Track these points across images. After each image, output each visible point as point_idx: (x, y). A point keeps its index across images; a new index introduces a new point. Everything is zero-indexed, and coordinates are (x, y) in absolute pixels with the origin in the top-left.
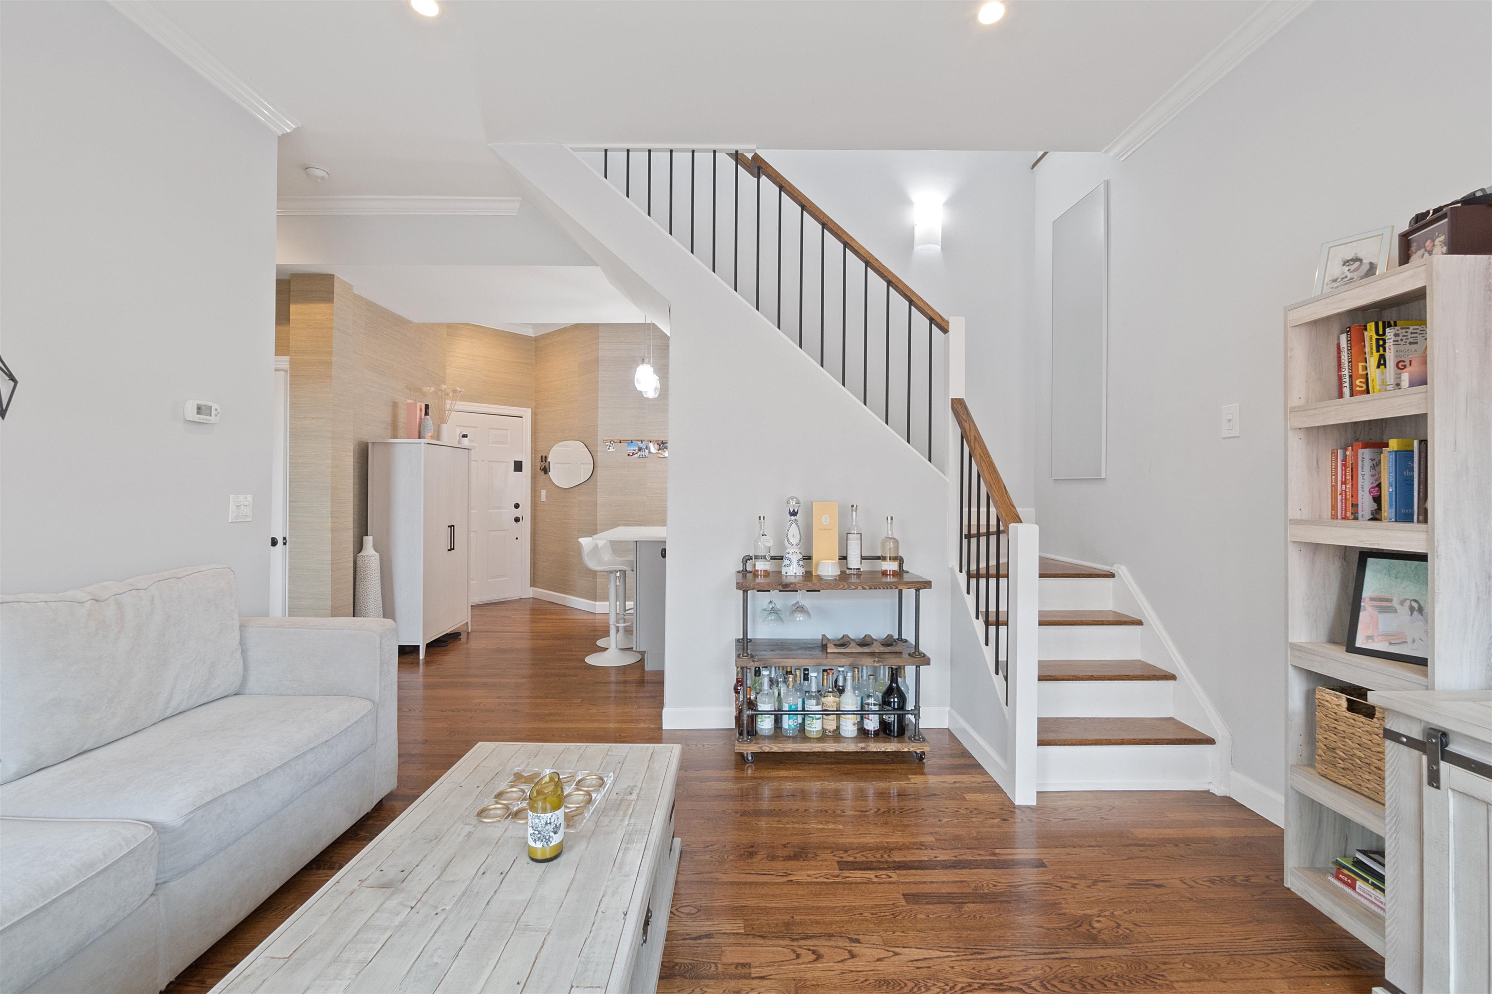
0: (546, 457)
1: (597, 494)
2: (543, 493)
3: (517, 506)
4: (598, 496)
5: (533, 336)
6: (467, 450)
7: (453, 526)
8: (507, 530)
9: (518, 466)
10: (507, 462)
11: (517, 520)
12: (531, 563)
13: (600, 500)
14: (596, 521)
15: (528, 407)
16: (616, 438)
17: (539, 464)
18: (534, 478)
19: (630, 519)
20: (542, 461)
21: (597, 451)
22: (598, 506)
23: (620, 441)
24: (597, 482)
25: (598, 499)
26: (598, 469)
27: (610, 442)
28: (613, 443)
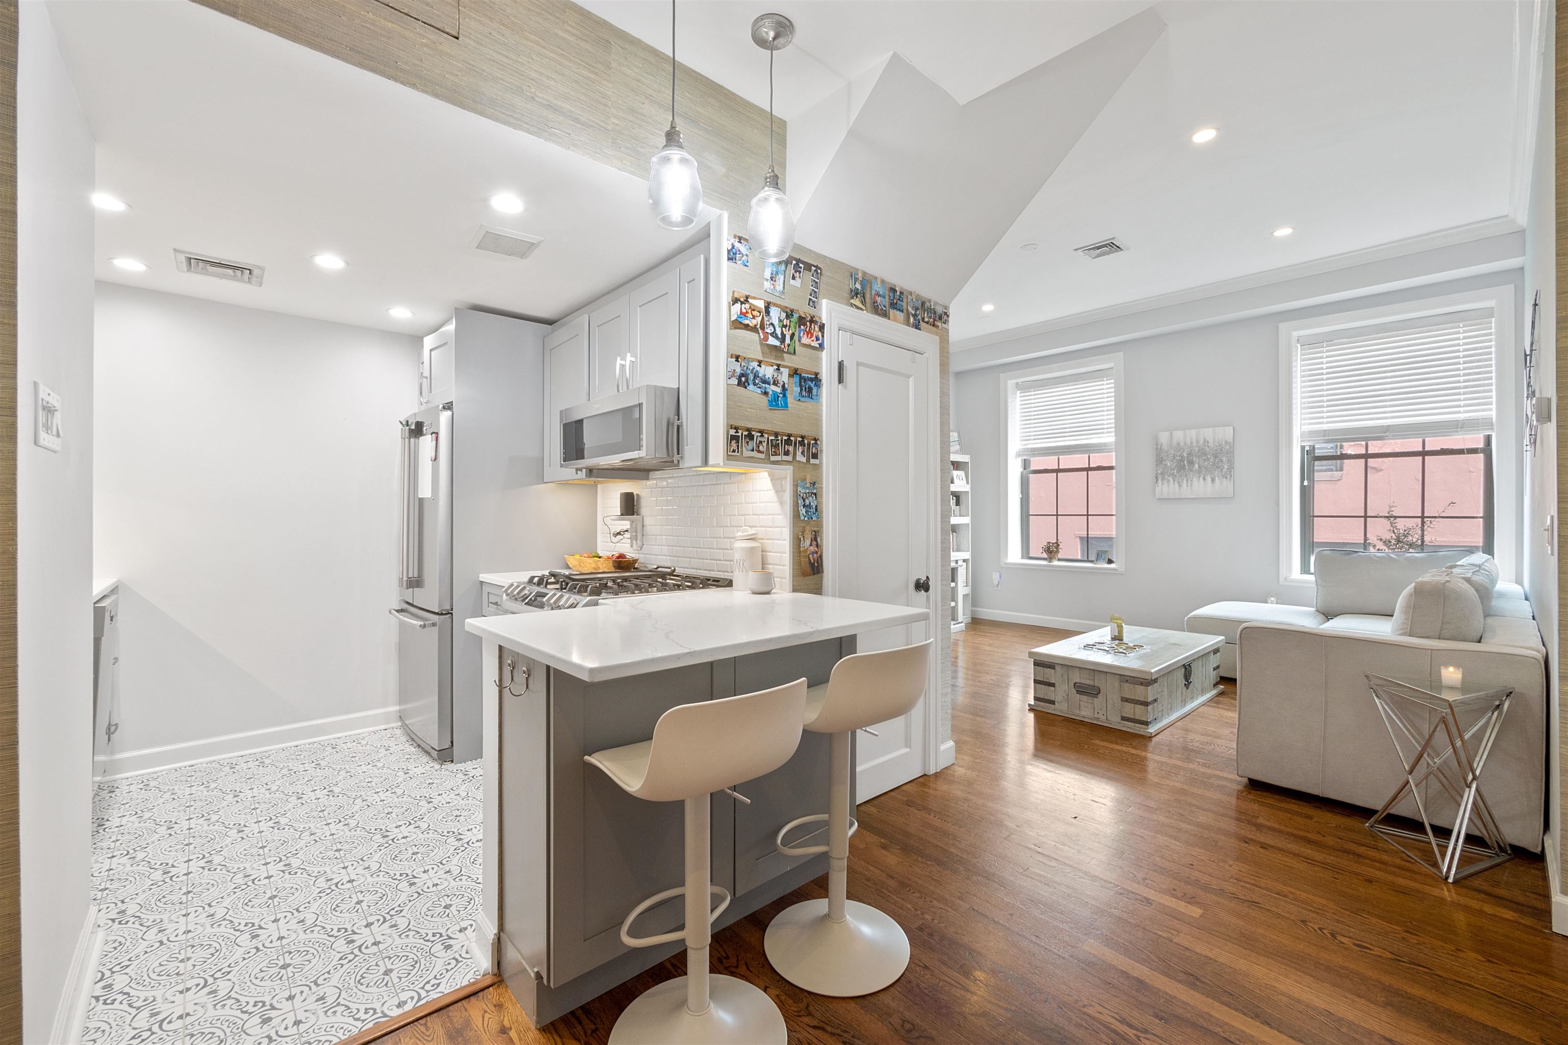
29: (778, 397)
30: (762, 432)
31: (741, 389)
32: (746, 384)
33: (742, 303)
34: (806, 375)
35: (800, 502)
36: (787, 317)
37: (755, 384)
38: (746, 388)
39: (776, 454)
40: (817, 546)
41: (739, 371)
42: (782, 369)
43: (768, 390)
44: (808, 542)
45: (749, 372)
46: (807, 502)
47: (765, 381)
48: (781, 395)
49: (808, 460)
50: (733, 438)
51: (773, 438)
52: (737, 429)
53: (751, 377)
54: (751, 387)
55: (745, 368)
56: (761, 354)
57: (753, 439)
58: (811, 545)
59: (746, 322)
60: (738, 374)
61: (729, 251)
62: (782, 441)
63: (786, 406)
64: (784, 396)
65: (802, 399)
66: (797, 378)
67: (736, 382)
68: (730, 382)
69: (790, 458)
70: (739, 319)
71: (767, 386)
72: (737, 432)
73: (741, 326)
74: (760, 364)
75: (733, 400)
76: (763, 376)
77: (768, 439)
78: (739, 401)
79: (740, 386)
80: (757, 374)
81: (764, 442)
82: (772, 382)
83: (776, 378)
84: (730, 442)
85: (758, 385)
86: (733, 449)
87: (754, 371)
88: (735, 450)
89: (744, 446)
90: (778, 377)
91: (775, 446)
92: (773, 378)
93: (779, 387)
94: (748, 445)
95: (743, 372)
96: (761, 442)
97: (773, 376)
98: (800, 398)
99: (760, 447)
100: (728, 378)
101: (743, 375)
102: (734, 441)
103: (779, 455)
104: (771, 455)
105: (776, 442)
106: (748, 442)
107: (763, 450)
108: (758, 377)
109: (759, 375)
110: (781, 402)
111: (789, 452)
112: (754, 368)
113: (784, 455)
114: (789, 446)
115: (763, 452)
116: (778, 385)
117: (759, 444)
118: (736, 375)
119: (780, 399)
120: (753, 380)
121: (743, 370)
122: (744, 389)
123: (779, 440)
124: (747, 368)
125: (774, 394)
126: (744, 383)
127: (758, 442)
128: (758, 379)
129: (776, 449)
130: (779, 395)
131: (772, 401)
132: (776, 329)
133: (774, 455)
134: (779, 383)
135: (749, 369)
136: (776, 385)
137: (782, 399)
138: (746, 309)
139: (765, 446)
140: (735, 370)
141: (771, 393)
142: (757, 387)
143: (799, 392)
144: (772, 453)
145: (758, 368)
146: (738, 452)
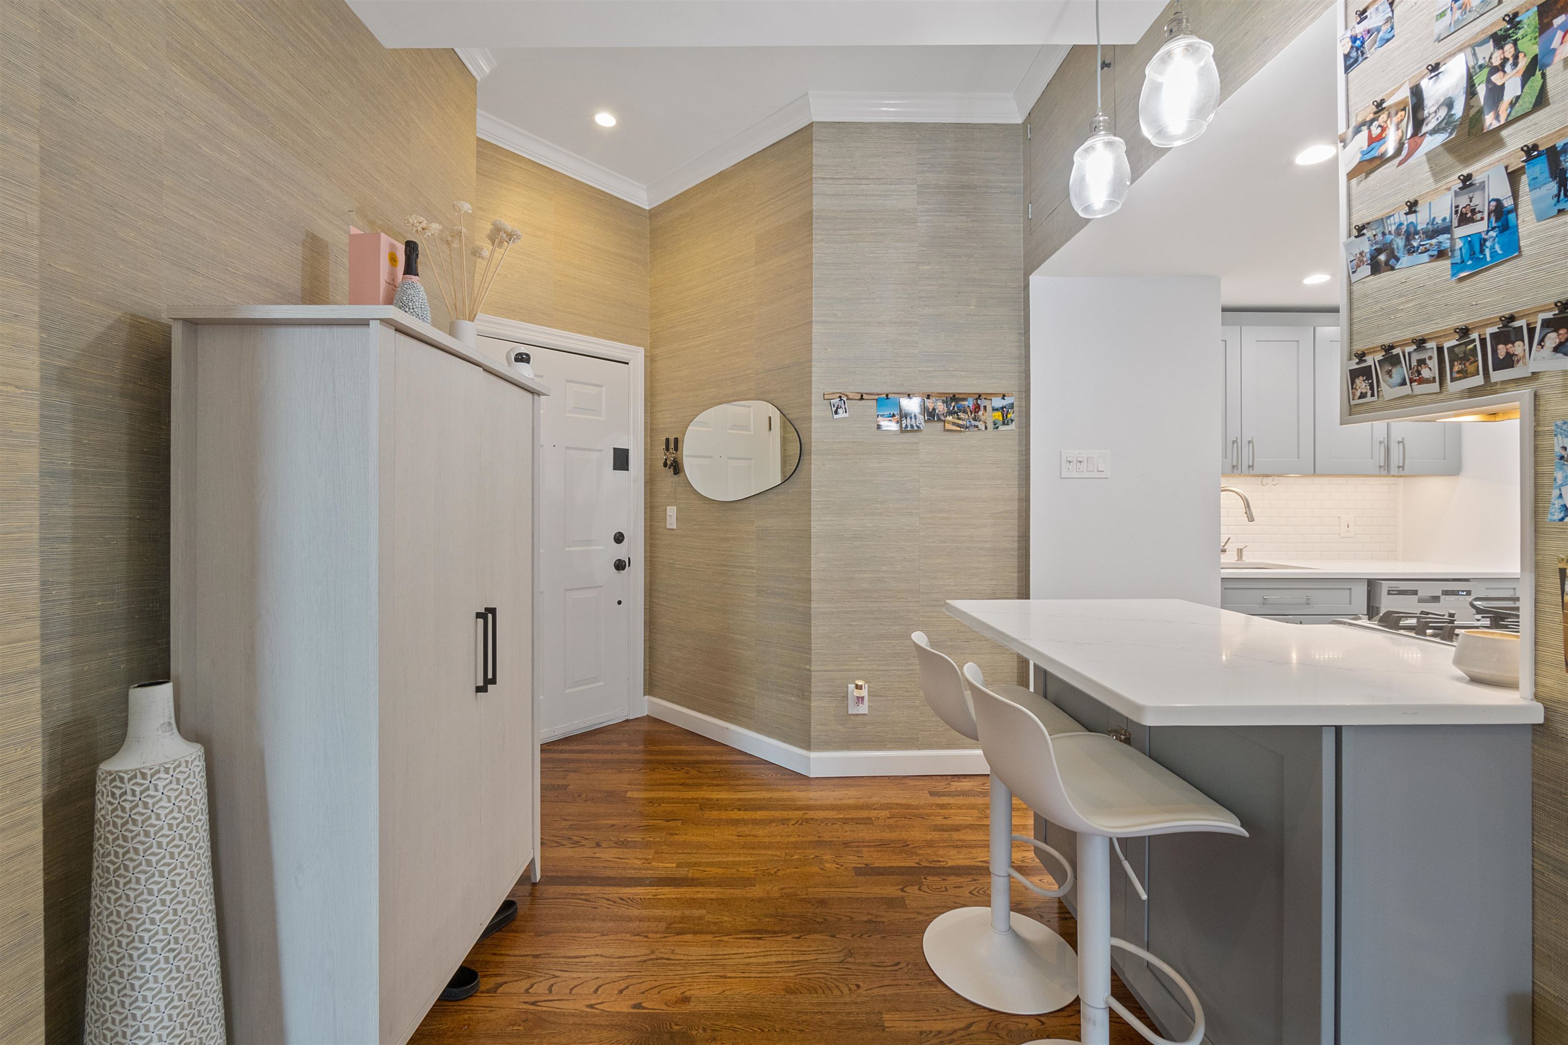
0: (676, 440)
1: (810, 514)
2: (672, 511)
3: (619, 538)
4: (812, 519)
5: (647, 208)
6: (530, 396)
7: (493, 611)
8: (601, 587)
9: (621, 460)
10: (601, 451)
11: (620, 566)
12: (645, 648)
13: (816, 526)
14: (809, 572)
15: (639, 345)
16: (852, 389)
17: (661, 456)
18: (650, 482)
19: (884, 568)
20: (667, 449)
21: (809, 419)
22: (813, 540)
23: (862, 396)
24: (810, 487)
25: (812, 523)
26: (813, 456)
27: (840, 397)
28: (845, 399)
29: (1483, 242)
30: (1420, 343)
31: (1385, 278)
32: (1392, 262)
33: (1369, 124)
35: (1563, 475)
37: (1411, 251)
38: (1393, 269)
39: (1464, 374)
41: (1365, 246)
42: (1478, 180)
43: (1447, 245)
45: (1389, 238)
47: (1433, 232)
48: (1493, 234)
51: (1454, 343)
52: (1361, 356)
53: (1400, 242)
54: (1405, 260)
55: (1379, 237)
56: (1431, 180)
57: (1400, 362)
59: (1383, 150)
60: (1368, 256)
61: (1347, 56)
62: (1483, 341)
63: (1513, 249)
64: (1504, 228)
66: (1541, 167)
67: (1369, 269)
68: (1354, 278)
69: (1518, 370)
70: (1368, 157)
71: (1443, 238)
72: (1361, 361)
73: (1374, 164)
74: (1412, 207)
75: (1359, 308)
76: (1428, 224)
77: (1440, 350)
78: (1378, 302)
79: (1380, 273)
80: (1412, 230)
81: (1430, 358)
82: (1457, 221)
83: (1465, 207)
84: (1353, 382)
85: (1421, 247)
86: (1361, 393)
87: (1404, 228)
88: (1366, 393)
89: (1384, 381)
90: (1471, 201)
91: (1461, 359)
92: (1456, 212)
93: (1482, 219)
94: (1391, 376)
95: (1378, 246)
96: (1422, 362)
97: (1457, 207)
98: (1560, 206)
99: (1422, 372)
100: (1353, 272)
101: (1379, 251)
102: (1361, 378)
103: (1478, 374)
104: (1453, 380)
105: (1463, 348)
106: (1391, 371)
107: (1432, 376)
108: (1417, 233)
109: (1419, 228)
110: (1491, 249)
111: (1515, 359)
112: (1401, 224)
113: (1494, 370)
114: (1510, 345)
115: (1434, 380)
116: (1478, 216)
117: (1418, 367)
118: (1365, 259)
119: (1488, 244)
120: (1405, 246)
121: (1376, 243)
122: (1390, 272)
123: (1474, 341)
124: (1384, 234)
125: (1470, 242)
126: (1387, 263)
127: (1414, 363)
128: (1417, 237)
129: (1467, 364)
130: (1484, 236)
131: (1463, 262)
132: (1455, 104)
133: (1460, 379)
134: (1479, 212)
135: (1390, 232)
136: (1472, 220)
137: (1497, 239)
138: (1380, 126)
139: (1434, 366)
140: (1363, 251)
141: (1459, 244)
142: (1420, 253)
143: (1556, 192)
144: (1455, 375)
145: (1412, 218)
146: (1373, 395)
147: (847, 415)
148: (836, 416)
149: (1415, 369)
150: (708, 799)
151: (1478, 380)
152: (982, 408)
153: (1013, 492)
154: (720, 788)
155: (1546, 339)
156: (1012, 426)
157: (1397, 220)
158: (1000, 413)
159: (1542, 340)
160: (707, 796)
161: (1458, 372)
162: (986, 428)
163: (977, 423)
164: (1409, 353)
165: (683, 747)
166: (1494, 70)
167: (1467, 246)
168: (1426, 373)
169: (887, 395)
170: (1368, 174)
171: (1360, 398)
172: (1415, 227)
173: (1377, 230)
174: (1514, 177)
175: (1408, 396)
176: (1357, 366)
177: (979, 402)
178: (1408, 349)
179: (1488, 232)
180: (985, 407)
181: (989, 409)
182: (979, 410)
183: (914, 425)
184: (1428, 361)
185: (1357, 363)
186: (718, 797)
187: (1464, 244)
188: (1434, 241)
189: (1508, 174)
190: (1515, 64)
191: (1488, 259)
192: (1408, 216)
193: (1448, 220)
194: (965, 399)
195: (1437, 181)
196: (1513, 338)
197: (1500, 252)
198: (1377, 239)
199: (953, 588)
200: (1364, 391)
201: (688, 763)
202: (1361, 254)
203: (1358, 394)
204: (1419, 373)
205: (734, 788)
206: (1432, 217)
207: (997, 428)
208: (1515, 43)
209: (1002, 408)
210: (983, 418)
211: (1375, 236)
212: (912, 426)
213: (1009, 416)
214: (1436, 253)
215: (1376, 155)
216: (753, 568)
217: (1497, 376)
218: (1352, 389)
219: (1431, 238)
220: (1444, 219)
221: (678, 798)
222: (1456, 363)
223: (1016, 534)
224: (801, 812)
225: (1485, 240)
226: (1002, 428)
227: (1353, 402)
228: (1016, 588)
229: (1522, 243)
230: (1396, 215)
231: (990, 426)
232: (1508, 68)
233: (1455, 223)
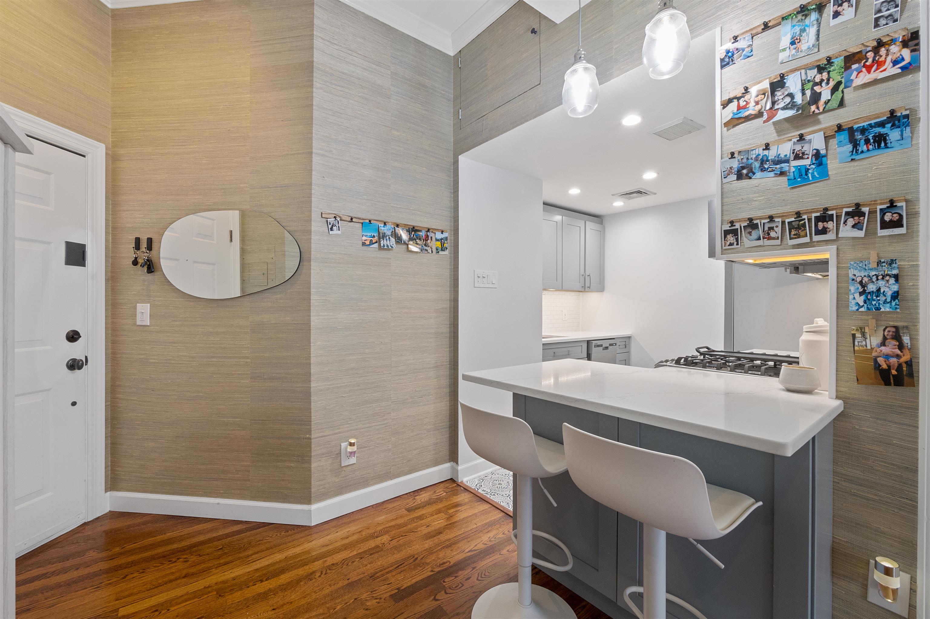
0: (151, 239)
1: (311, 310)
2: (145, 307)
3: (73, 337)
4: (312, 314)
5: (110, 6)
8: (49, 390)
9: (76, 255)
10: (49, 243)
11: (74, 365)
12: (106, 445)
13: (315, 320)
15: (99, 141)
16: (344, 212)
17: (128, 254)
18: (115, 279)
19: (367, 351)
20: (138, 248)
21: (310, 231)
22: (312, 331)
23: (352, 219)
24: (309, 288)
25: (311, 318)
26: (312, 263)
27: (335, 217)
28: (339, 219)
29: (807, 170)
30: (771, 218)
31: (745, 183)
32: (751, 174)
33: (738, 99)
34: (865, 124)
35: (854, 288)
36: (821, 69)
37: (763, 170)
38: (750, 178)
39: (798, 236)
40: (901, 347)
41: (735, 164)
42: (807, 138)
43: (787, 169)
44: (874, 341)
45: (750, 161)
46: (871, 287)
47: (778, 161)
48: (813, 166)
49: (871, 233)
50: (726, 233)
51: (793, 219)
52: (732, 223)
53: (757, 165)
54: (759, 174)
55: (745, 160)
57: (758, 228)
58: (883, 344)
59: (747, 113)
60: (736, 169)
61: (722, 60)
62: (810, 220)
63: (825, 175)
64: (820, 164)
65: (857, 157)
66: (844, 136)
67: (735, 177)
68: (725, 181)
69: (830, 236)
70: (737, 116)
71: (784, 165)
72: (732, 226)
73: (740, 121)
74: (767, 147)
75: (727, 197)
76: (775, 157)
77: (783, 223)
78: (740, 195)
79: (742, 180)
80: (765, 159)
81: (777, 227)
82: (793, 157)
83: (799, 151)
84: (725, 237)
85: (770, 169)
86: (730, 243)
87: (760, 157)
88: (733, 243)
89: (746, 237)
90: (802, 148)
91: (796, 228)
92: (793, 153)
93: (808, 158)
94: (751, 235)
95: (743, 165)
96: (771, 229)
97: (794, 150)
98: (853, 157)
99: (771, 234)
100: (725, 178)
101: (743, 168)
102: (731, 235)
103: (807, 236)
104: (791, 239)
105: (797, 223)
106: (751, 232)
107: (777, 236)
108: (768, 161)
109: (769, 158)
110: (812, 174)
111: (828, 230)
112: (759, 155)
113: (815, 235)
114: (825, 223)
115: (778, 238)
116: (806, 156)
117: (768, 231)
118: (733, 171)
119: (810, 171)
120: (760, 167)
121: (742, 163)
122: (749, 180)
123: (804, 219)
124: (748, 159)
125: (799, 169)
126: (747, 175)
127: (766, 229)
128: (768, 163)
129: (800, 231)
130: (808, 167)
131: (795, 179)
132: (795, 97)
133: (795, 238)
134: (807, 154)
135: (751, 158)
136: (802, 158)
137: (815, 169)
138: (745, 101)
139: (779, 231)
140: (732, 167)
141: (793, 169)
142: (769, 172)
143: (851, 150)
144: (792, 236)
145: (766, 152)
146: (737, 244)
147: (339, 232)
148: (331, 232)
149: (767, 232)
150: (223, 582)
151: (807, 240)
152: (430, 238)
153: (447, 295)
154: (230, 566)
155: (848, 221)
156: (446, 252)
157: (757, 153)
158: (440, 243)
159: (845, 222)
160: (220, 579)
161: (794, 235)
162: (432, 252)
163: (427, 248)
164: (764, 224)
165: (169, 535)
166: (816, 84)
167: (797, 170)
168: (773, 234)
169: (370, 221)
170: (734, 126)
171: (729, 245)
172: (767, 158)
173: (744, 156)
174: (827, 138)
175: (760, 246)
176: (729, 228)
177: (428, 233)
178: (763, 221)
179: (810, 165)
180: (431, 237)
181: (434, 239)
182: (428, 239)
183: (389, 245)
184: (775, 228)
185: (730, 227)
186: (233, 575)
187: (796, 170)
188: (778, 166)
189: (825, 137)
190: (828, 83)
191: (811, 179)
192: (764, 151)
193: (788, 156)
194: (420, 231)
195: (779, 136)
196: (827, 220)
197: (817, 176)
198: (743, 161)
199: (413, 361)
200: (732, 242)
201: (183, 550)
202: (731, 168)
203: (728, 243)
204: (769, 234)
205: (245, 561)
206: (778, 154)
207: (438, 252)
208: (829, 72)
209: (442, 239)
210: (430, 245)
211: (742, 159)
212: (387, 246)
213: (445, 245)
214: (779, 172)
215: (742, 116)
216: (248, 358)
217: (816, 238)
218: (725, 240)
219: (776, 164)
220: (786, 156)
221: (187, 594)
222: (793, 230)
223: (448, 323)
224: (320, 562)
225: (808, 169)
226: (441, 253)
227: (724, 248)
228: (448, 358)
229: (830, 173)
230: (757, 150)
231: (434, 250)
232: (824, 84)
233: (792, 157)
